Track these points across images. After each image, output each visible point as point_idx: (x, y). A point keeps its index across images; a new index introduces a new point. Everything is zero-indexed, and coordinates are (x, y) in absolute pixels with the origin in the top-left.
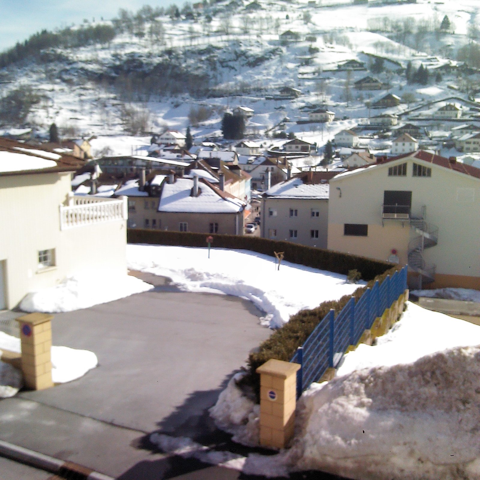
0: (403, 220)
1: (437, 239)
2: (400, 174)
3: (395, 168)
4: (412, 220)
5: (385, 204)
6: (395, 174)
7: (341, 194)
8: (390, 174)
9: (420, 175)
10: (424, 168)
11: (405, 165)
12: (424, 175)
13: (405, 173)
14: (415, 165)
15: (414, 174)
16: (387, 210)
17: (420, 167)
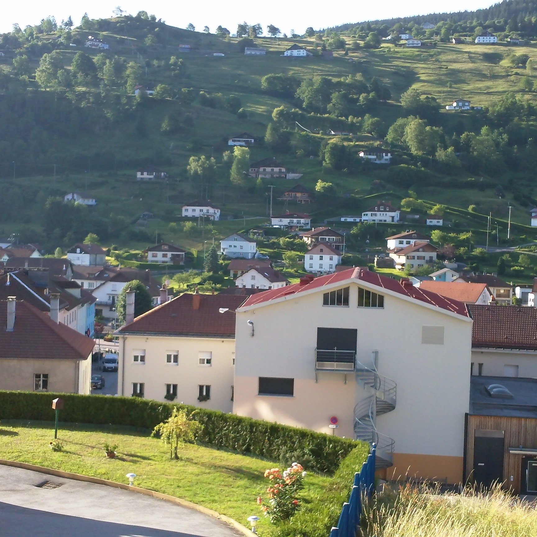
0: (346, 372)
1: (395, 401)
2: (339, 303)
3: (333, 293)
4: (360, 373)
5: (318, 348)
6: (333, 303)
7: (253, 330)
8: (326, 303)
9: (367, 305)
10: (374, 295)
11: (347, 290)
12: (374, 305)
13: (346, 302)
14: (361, 291)
15: (360, 304)
16: (321, 358)
17: (368, 293)
